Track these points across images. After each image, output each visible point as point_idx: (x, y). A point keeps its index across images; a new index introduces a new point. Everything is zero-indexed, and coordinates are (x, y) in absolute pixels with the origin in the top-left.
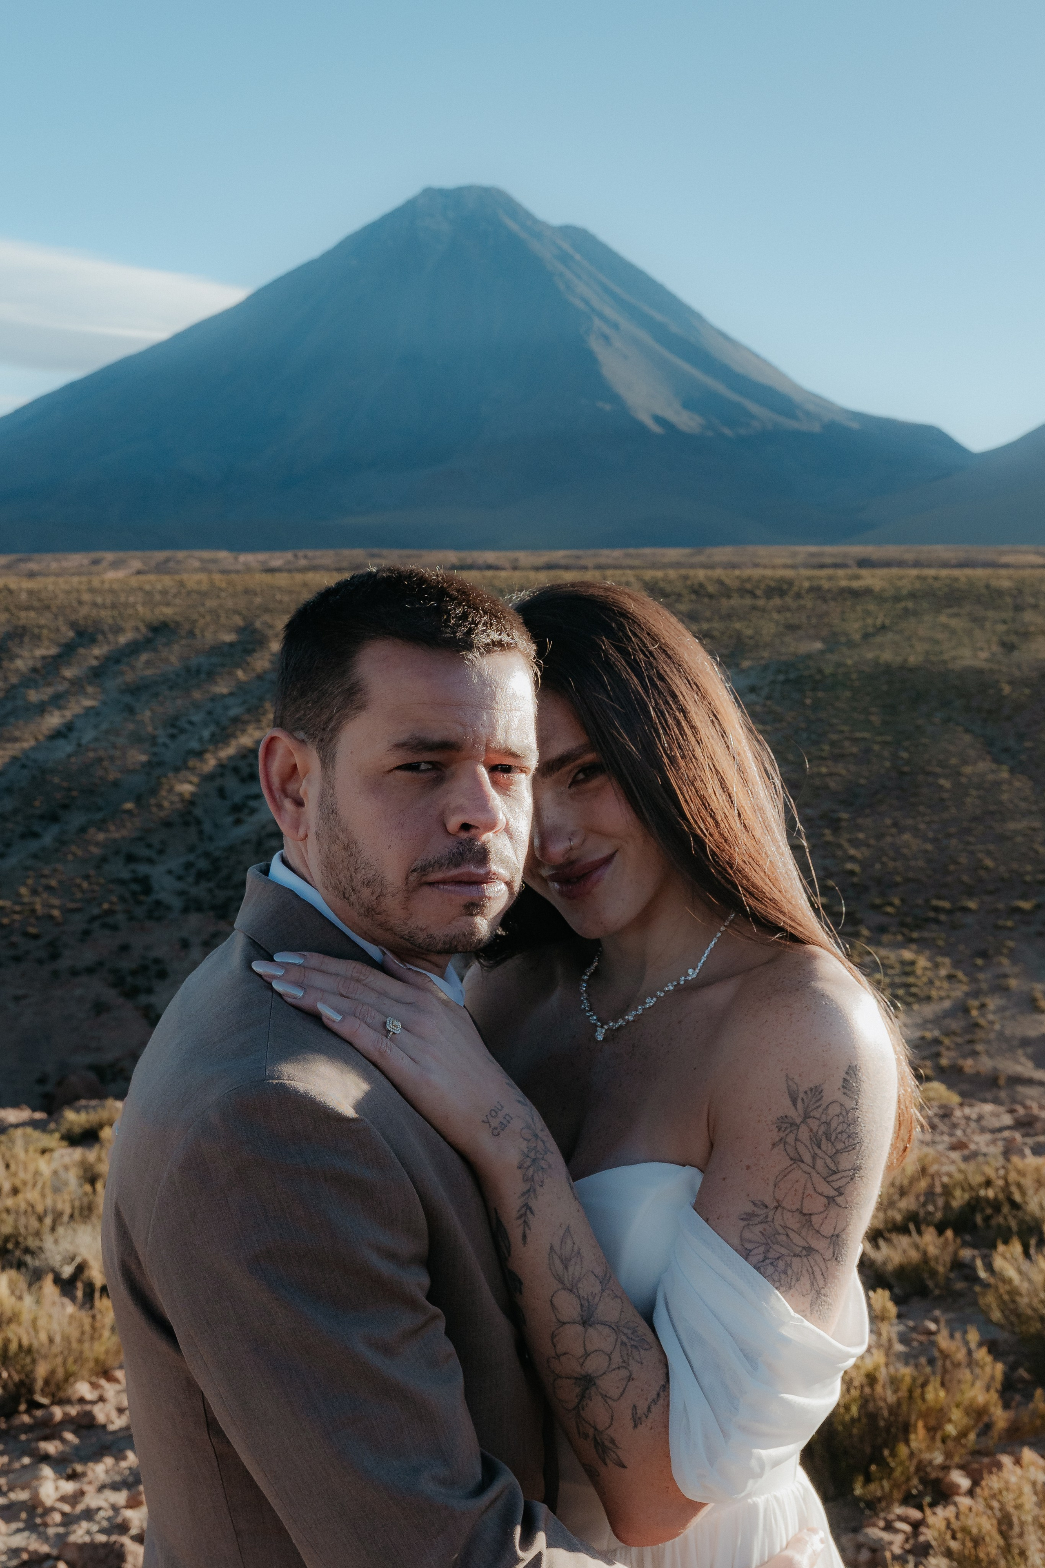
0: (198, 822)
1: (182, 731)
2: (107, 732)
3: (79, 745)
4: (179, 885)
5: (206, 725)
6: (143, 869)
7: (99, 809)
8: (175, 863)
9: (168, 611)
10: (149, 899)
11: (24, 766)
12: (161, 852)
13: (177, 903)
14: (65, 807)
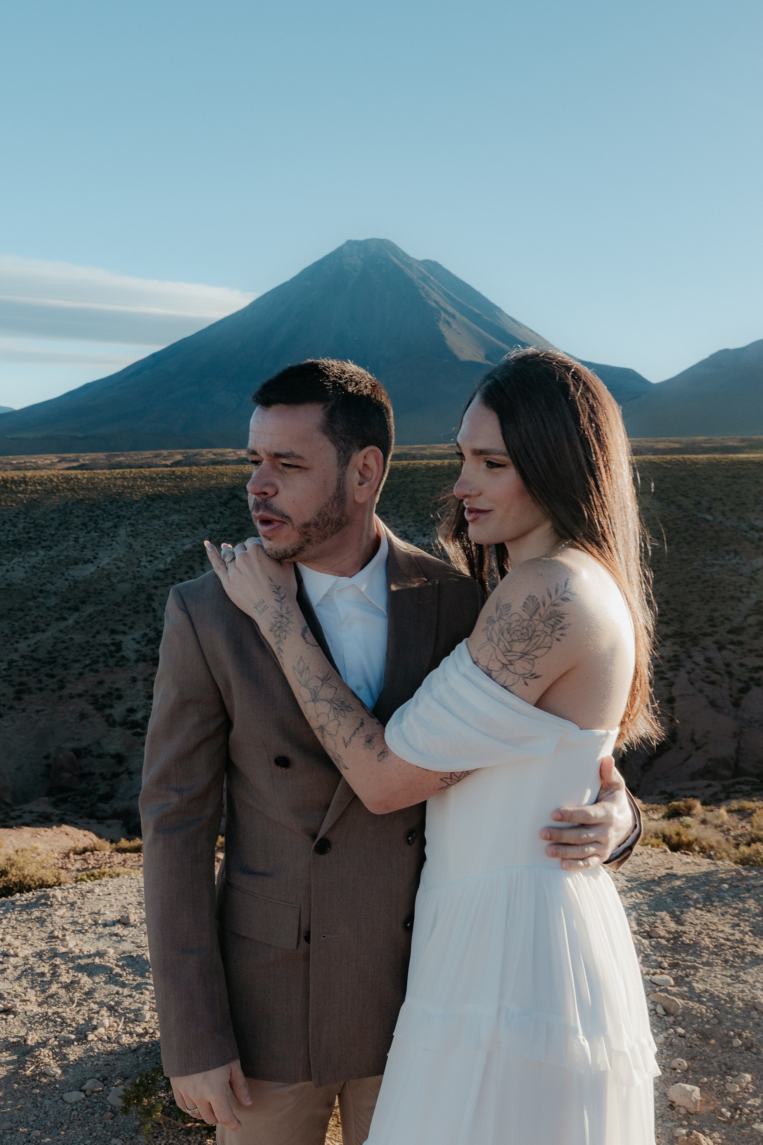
0: (154, 610)
1: (156, 558)
2: (115, 559)
3: (98, 567)
4: (137, 647)
5: (170, 555)
6: (118, 638)
7: (103, 604)
8: (137, 634)
9: (162, 490)
10: (118, 655)
11: (66, 580)
12: (131, 628)
13: (133, 656)
14: (83, 602)
